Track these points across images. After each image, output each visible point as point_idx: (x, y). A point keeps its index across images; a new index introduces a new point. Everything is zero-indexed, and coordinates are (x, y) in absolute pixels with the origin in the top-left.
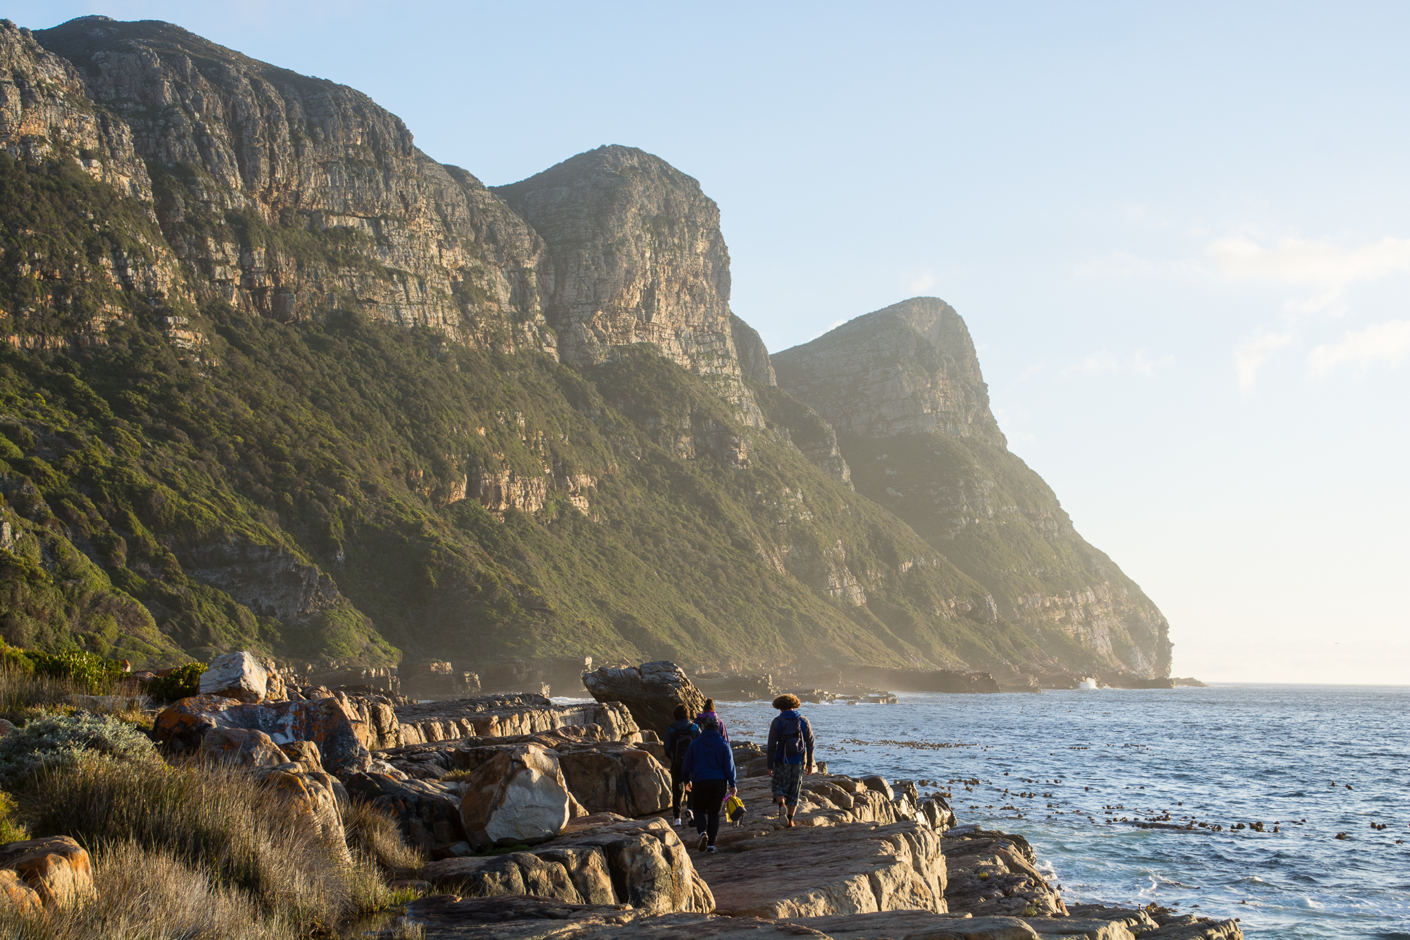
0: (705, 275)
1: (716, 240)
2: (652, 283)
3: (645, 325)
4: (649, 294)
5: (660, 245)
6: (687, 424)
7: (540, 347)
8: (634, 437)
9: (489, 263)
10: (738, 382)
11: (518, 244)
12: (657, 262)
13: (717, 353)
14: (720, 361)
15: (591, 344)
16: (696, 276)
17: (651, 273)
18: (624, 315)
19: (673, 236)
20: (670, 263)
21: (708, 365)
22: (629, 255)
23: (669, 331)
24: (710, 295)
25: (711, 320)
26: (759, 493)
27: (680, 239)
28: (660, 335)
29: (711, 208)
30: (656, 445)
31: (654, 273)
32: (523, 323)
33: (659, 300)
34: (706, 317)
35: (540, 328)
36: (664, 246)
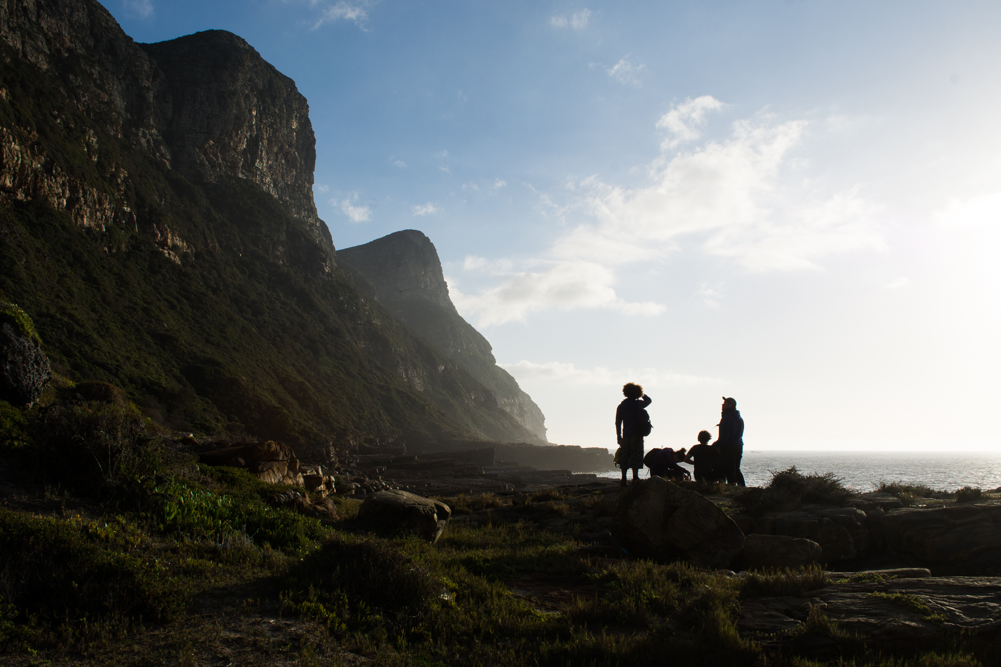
0: (297, 148)
1: (306, 124)
2: (257, 136)
3: (250, 167)
4: (254, 143)
5: (264, 108)
6: (283, 237)
7: (154, 155)
8: (237, 236)
9: (107, 70)
10: (319, 230)
11: (138, 63)
12: (261, 122)
13: (304, 207)
14: (306, 213)
15: (202, 165)
16: (290, 146)
17: (257, 128)
18: (233, 153)
19: (275, 107)
20: (271, 126)
21: (298, 213)
22: (238, 104)
23: (268, 179)
24: (300, 163)
25: (300, 182)
26: (341, 298)
27: (279, 110)
28: (262, 180)
29: (303, 101)
30: (256, 248)
31: (259, 129)
32: (138, 129)
33: (262, 151)
34: (296, 179)
35: (155, 141)
36: (267, 111)
